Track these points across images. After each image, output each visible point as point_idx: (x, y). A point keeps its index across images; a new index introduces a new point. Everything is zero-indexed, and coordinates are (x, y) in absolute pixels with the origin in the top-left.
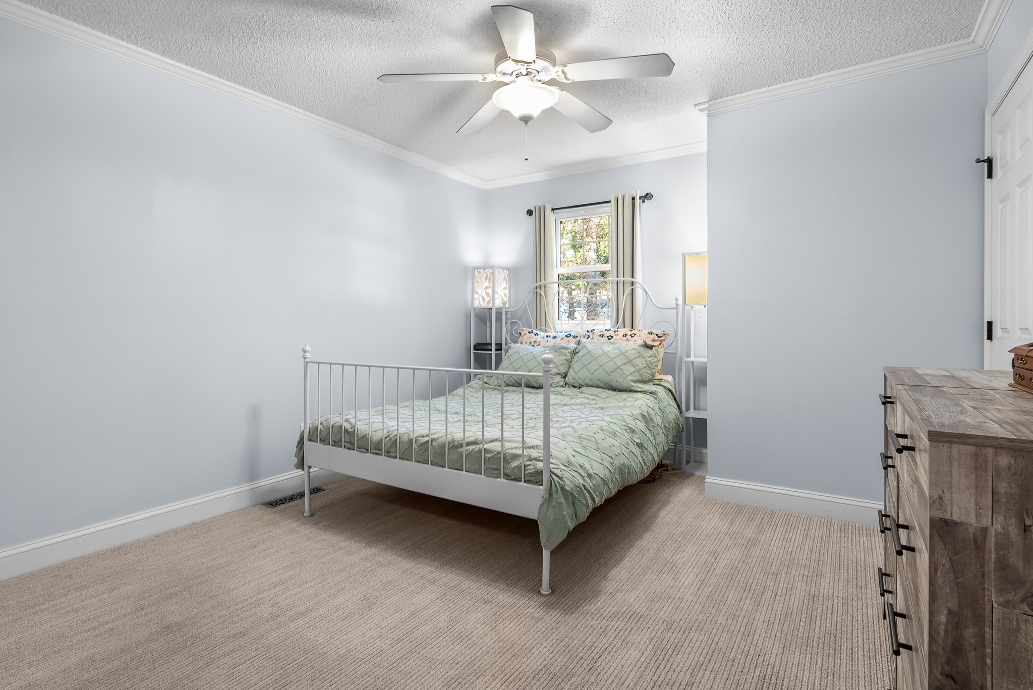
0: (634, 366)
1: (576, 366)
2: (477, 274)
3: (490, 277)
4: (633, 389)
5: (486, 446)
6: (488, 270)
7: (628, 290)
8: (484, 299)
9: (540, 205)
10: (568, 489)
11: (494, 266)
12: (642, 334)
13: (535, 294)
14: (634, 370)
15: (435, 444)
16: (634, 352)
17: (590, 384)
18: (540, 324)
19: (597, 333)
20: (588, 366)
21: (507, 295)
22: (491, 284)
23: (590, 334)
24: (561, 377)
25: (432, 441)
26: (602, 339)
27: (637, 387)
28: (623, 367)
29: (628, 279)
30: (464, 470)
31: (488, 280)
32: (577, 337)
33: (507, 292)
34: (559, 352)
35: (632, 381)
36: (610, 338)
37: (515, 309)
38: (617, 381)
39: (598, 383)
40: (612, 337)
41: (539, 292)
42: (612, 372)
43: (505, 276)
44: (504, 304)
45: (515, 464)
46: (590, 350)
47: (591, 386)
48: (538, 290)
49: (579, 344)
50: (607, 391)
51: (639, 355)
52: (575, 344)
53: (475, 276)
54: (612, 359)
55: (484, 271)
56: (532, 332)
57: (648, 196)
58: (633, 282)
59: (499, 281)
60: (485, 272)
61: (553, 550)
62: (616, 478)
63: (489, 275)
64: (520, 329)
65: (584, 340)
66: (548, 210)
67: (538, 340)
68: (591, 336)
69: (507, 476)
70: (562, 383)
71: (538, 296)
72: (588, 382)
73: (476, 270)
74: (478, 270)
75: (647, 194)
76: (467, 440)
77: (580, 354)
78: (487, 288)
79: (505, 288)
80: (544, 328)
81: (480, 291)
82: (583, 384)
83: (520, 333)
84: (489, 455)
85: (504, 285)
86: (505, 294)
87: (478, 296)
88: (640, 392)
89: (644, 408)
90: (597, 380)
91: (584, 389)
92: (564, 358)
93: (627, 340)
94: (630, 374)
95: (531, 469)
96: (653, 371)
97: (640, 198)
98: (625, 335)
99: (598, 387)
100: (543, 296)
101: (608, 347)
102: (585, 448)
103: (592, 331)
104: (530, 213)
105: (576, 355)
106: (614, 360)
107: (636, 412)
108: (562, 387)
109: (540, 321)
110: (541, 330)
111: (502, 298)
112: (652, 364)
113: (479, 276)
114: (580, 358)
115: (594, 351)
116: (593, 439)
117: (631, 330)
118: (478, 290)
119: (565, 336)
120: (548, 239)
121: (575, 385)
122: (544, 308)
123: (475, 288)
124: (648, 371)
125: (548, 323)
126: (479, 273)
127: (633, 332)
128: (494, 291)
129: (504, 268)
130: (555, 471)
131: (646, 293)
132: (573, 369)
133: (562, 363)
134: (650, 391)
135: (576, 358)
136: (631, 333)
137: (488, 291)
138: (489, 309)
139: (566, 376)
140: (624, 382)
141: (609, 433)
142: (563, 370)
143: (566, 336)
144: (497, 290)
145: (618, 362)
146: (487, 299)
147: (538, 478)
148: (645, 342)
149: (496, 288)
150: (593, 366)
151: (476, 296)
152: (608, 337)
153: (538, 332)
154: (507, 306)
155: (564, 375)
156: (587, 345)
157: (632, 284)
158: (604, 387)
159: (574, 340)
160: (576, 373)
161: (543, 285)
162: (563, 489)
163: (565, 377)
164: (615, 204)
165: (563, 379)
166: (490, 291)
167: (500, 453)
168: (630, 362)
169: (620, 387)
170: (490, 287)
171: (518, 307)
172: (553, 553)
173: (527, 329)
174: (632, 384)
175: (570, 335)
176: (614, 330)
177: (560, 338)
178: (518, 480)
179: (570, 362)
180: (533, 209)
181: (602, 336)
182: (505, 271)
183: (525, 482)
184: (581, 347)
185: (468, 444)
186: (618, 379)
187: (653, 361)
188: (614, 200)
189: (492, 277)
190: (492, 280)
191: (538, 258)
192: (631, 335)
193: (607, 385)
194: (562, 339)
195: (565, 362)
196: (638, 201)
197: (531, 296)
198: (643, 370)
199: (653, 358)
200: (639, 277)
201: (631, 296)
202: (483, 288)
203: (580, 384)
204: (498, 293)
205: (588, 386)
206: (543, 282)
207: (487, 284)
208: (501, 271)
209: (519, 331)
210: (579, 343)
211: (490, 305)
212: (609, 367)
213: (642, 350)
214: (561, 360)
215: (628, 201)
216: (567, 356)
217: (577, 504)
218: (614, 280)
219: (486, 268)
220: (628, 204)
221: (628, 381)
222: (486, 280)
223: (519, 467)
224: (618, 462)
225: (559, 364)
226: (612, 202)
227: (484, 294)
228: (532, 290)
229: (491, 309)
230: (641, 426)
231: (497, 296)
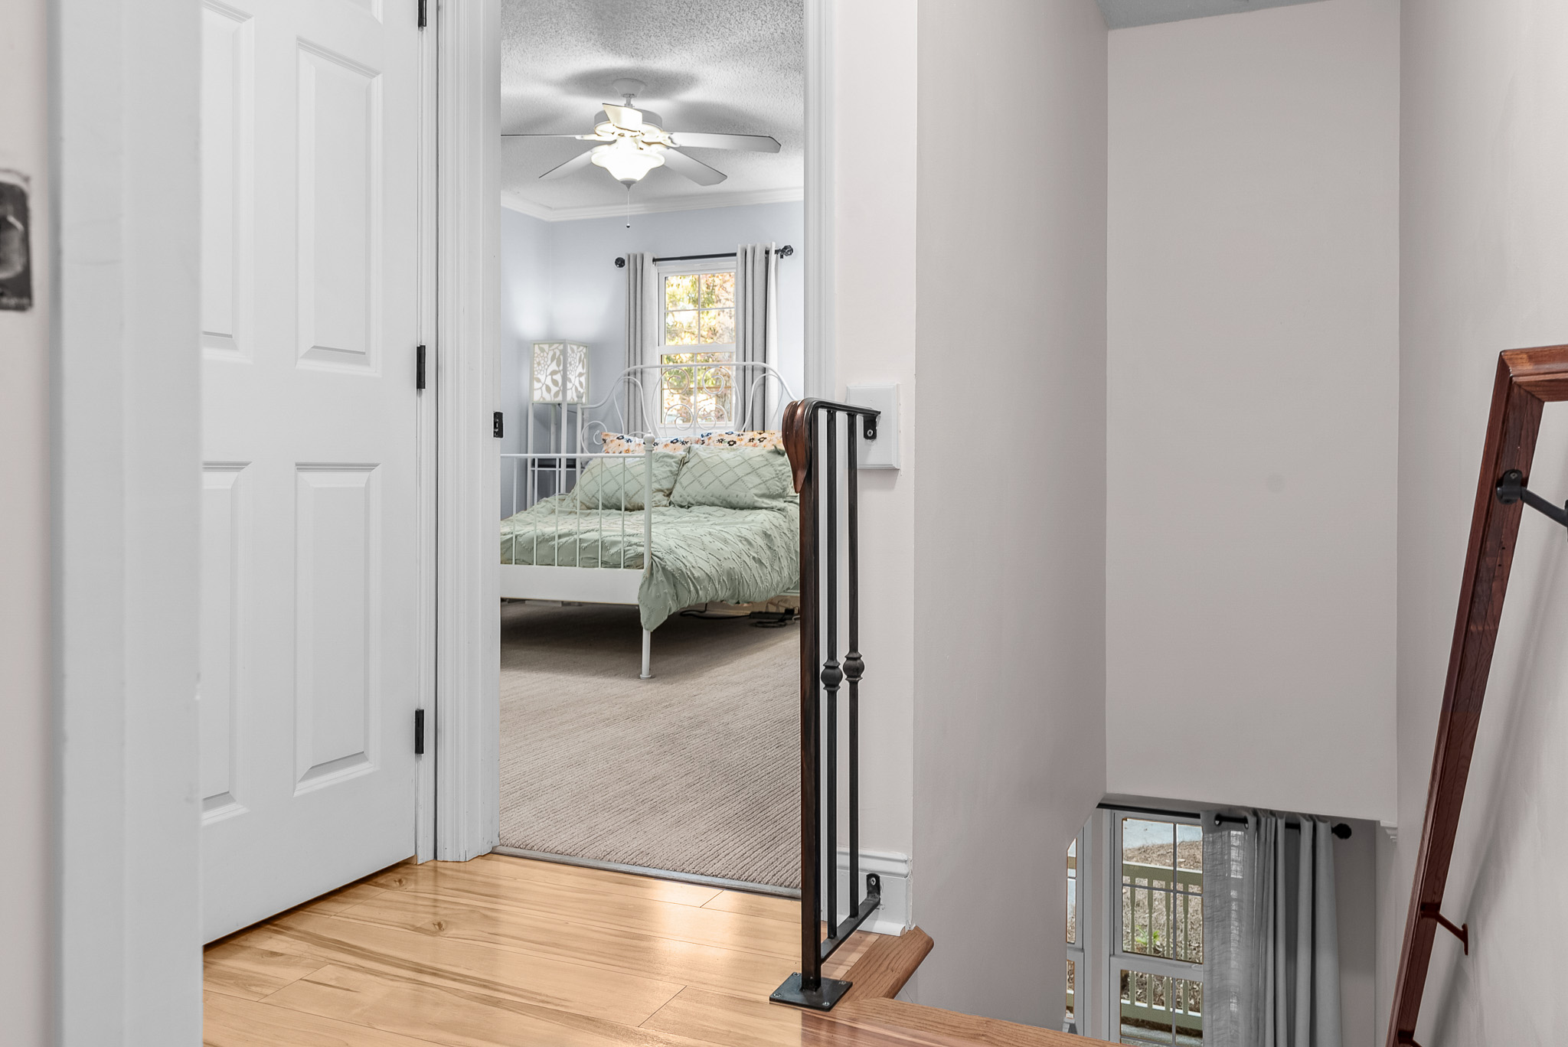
0: (759, 476)
1: (685, 479)
2: (539, 352)
3: (559, 356)
4: (757, 505)
5: (581, 536)
6: (556, 346)
7: (757, 380)
8: (548, 390)
9: (635, 252)
10: (669, 569)
11: (565, 340)
12: (774, 437)
13: (627, 384)
14: (759, 481)
15: (520, 539)
16: (761, 459)
17: (703, 501)
18: (633, 428)
19: (715, 437)
20: (700, 479)
21: (584, 385)
22: (561, 368)
23: (705, 439)
24: (664, 495)
25: (516, 537)
26: (721, 446)
27: (763, 502)
28: (745, 478)
29: (759, 363)
30: (556, 564)
31: (555, 361)
32: (686, 443)
33: (583, 379)
34: (661, 462)
35: (756, 495)
36: (732, 443)
37: (595, 406)
38: (737, 496)
39: (713, 499)
40: (735, 443)
41: (634, 379)
42: (731, 485)
43: (581, 355)
44: (580, 397)
45: (613, 550)
46: (703, 458)
47: (704, 504)
48: (632, 377)
49: (689, 452)
50: (725, 509)
51: (766, 463)
52: (684, 451)
53: (536, 355)
54: (731, 469)
55: (549, 347)
56: (623, 438)
57: (786, 251)
58: (765, 368)
59: (573, 362)
60: (551, 348)
61: (654, 631)
62: (723, 580)
63: (558, 353)
64: (605, 433)
65: (696, 446)
66: (648, 261)
67: (631, 449)
68: (706, 442)
69: (605, 564)
70: (665, 502)
71: (632, 386)
72: (700, 499)
73: (536, 346)
74: (541, 346)
75: (785, 248)
76: (560, 532)
77: (689, 465)
78: (554, 373)
79: (580, 375)
80: (639, 432)
81: (542, 378)
82: (694, 502)
83: (604, 440)
84: (585, 545)
85: (580, 369)
86: (581, 384)
87: (540, 385)
88: (766, 508)
89: (767, 525)
90: (712, 496)
91: (694, 508)
92: (668, 469)
93: (755, 446)
94: (754, 487)
95: (631, 553)
96: (785, 483)
97: (777, 252)
98: (752, 440)
99: (713, 505)
100: (639, 387)
101: (727, 454)
102: (689, 546)
103: (707, 435)
104: (620, 262)
105: (685, 466)
106: (735, 469)
107: (757, 528)
108: (665, 506)
109: (634, 421)
110: (635, 435)
111: (576, 388)
112: (783, 474)
113: (542, 354)
114: (690, 469)
115: (709, 460)
116: (699, 540)
117: (760, 434)
118: (539, 376)
119: (669, 442)
120: (646, 303)
121: (683, 504)
122: (640, 404)
123: (536, 373)
124: (778, 483)
125: (646, 426)
126: (542, 350)
127: (762, 435)
128: (565, 379)
129: (580, 344)
130: (655, 553)
131: (782, 383)
132: (681, 483)
133: (665, 475)
134: (779, 507)
135: (685, 469)
136: (759, 436)
137: (555, 377)
138: (554, 405)
139: (671, 493)
140: (746, 496)
141: (719, 538)
142: (666, 485)
143: (672, 442)
144: (570, 376)
145: (740, 471)
146: (554, 389)
147: (639, 562)
148: (775, 447)
149: (568, 373)
150: (706, 479)
151: (537, 385)
152: (729, 443)
153: (631, 438)
154: (584, 400)
155: (668, 493)
156: (700, 453)
157: (764, 370)
158: (720, 504)
159: (684, 447)
160: (684, 488)
161: (640, 370)
162: (664, 569)
163: (669, 495)
164: (742, 258)
165: (666, 498)
166: (558, 377)
167: (597, 541)
168: (755, 471)
169: (741, 504)
170: (560, 371)
171: (598, 405)
172: (654, 635)
173: (615, 434)
174: (756, 498)
175: (678, 441)
176: (738, 433)
177: (663, 445)
178: (617, 566)
179: (676, 475)
180: (625, 258)
181: (721, 441)
182: (581, 348)
183: (624, 567)
184: (692, 455)
185: (560, 537)
186: (738, 493)
187: (785, 470)
188: (742, 254)
189: (562, 357)
190: (563, 362)
191: (632, 330)
192: (759, 440)
193: (724, 502)
194: (666, 445)
195: (669, 474)
196: (773, 257)
197: (621, 387)
198: (771, 482)
199: (784, 467)
200: (773, 363)
201: (762, 387)
202: (549, 372)
203: (689, 503)
204: (570, 382)
205: (700, 504)
206: (639, 366)
207: (553, 367)
208: (575, 347)
209: (603, 437)
210: (689, 450)
211: (559, 399)
212: (727, 479)
213: (772, 457)
214: (664, 472)
215: (760, 256)
216: (672, 466)
217: (679, 586)
218: (739, 365)
219: (554, 343)
220: (760, 260)
221: (749, 496)
222: (552, 361)
223: (618, 553)
224: (727, 565)
225: (661, 477)
226: (739, 255)
227: (549, 382)
228: (623, 377)
229: (559, 404)
230: (760, 541)
231: (569, 385)
